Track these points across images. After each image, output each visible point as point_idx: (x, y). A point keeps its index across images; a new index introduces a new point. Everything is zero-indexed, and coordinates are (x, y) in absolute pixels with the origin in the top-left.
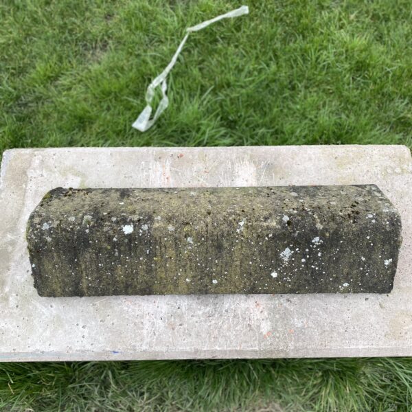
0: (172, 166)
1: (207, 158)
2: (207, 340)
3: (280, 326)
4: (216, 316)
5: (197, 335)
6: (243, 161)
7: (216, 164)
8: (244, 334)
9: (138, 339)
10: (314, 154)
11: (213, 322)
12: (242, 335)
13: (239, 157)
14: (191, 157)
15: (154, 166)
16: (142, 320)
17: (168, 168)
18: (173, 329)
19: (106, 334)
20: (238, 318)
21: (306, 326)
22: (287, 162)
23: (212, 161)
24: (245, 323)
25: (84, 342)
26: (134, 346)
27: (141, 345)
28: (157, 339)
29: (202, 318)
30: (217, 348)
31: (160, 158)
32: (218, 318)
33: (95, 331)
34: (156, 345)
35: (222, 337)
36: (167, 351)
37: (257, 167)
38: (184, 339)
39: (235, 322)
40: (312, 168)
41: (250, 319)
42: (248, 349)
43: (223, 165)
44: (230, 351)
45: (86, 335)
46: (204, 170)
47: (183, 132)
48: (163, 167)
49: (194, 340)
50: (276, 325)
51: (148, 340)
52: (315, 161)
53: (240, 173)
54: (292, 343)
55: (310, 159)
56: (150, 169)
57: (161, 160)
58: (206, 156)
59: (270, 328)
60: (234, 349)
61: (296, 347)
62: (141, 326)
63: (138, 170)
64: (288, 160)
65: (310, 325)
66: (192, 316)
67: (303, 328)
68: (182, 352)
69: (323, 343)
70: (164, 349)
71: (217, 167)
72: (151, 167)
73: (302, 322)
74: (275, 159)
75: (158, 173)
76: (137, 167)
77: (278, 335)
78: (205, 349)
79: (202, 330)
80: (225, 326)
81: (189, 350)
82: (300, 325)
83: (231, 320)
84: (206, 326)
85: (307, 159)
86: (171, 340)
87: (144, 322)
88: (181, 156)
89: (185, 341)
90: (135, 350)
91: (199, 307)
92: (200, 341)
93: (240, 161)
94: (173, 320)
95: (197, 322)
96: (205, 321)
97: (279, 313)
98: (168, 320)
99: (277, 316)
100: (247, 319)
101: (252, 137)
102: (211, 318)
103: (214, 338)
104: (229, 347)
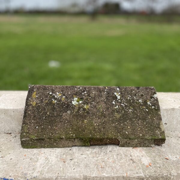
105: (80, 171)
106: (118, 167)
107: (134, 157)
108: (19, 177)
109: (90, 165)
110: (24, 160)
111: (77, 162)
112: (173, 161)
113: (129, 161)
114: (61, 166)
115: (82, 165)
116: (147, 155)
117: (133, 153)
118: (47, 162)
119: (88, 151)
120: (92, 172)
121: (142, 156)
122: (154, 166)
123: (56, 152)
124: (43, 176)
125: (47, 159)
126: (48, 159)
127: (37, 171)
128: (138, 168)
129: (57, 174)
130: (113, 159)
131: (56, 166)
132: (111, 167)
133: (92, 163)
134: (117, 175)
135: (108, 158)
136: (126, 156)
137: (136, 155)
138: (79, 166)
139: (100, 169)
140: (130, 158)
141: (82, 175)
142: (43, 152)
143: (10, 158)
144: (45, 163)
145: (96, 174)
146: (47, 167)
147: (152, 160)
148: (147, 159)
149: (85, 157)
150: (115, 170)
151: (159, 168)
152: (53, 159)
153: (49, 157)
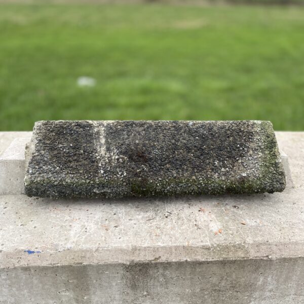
2: (148, 238)
3: (232, 225)
4: (157, 219)
5: (136, 234)
8: (192, 232)
9: (63, 238)
11: (155, 223)
12: (189, 233)
16: (71, 224)
18: (107, 230)
19: (23, 236)
20: (183, 220)
21: (261, 225)
24: (191, 223)
26: (56, 245)
27: (66, 244)
28: (86, 238)
29: (141, 221)
30: (160, 244)
32: (159, 221)
33: (11, 233)
34: (84, 243)
35: (165, 235)
36: (98, 249)
38: (120, 238)
39: (179, 223)
41: (196, 221)
49: (131, 238)
50: (227, 224)
51: (75, 240)
54: (250, 238)
59: (220, 227)
60: (181, 244)
61: (255, 241)
62: (69, 228)
65: (265, 224)
66: (130, 220)
67: (258, 226)
69: (286, 237)
70: (94, 247)
73: (256, 222)
77: (231, 232)
78: (146, 245)
79: (141, 230)
80: (169, 227)
82: (253, 224)
83: (174, 222)
84: (146, 227)
86: (103, 238)
87: (73, 225)
89: (121, 240)
90: (57, 249)
91: (138, 213)
92: (139, 239)
94: (107, 223)
95: (135, 224)
96: (145, 224)
97: (228, 216)
98: (102, 223)
99: (226, 218)
100: (193, 221)
102: (152, 221)
103: (156, 236)
104: (175, 243)
105: (127, 240)
106: (178, 235)
107: (199, 222)
108: (48, 248)
109: (141, 233)
110: (53, 229)
111: (124, 230)
112: (251, 226)
113: (193, 226)
114: (103, 235)
115: (130, 233)
116: (218, 220)
117: (198, 217)
118: (83, 230)
119: (139, 215)
120: (143, 241)
121: (211, 221)
122: (225, 232)
123: (95, 217)
124: (80, 247)
126: (84, 226)
127: (71, 241)
128: (204, 235)
129: (98, 244)
130: (172, 224)
131: (96, 235)
132: (169, 234)
133: (143, 230)
134: (175, 245)
135: (165, 224)
136: (189, 220)
137: (202, 220)
138: (126, 234)
139: (154, 237)
140: (195, 223)
141: (130, 245)
142: (78, 218)
143: (34, 226)
144: (81, 231)
145: (148, 244)
146: (84, 237)
147: (223, 226)
148: (216, 224)
149: (135, 222)
150: (173, 238)
151: (231, 236)
152: (92, 227)
153: (86, 224)
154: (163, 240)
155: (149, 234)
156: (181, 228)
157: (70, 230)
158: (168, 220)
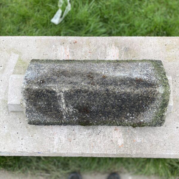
0: (70, 48)
1: (91, 44)
2: (88, 148)
3: (129, 142)
4: (94, 135)
5: (83, 145)
6: (112, 46)
7: (96, 47)
8: (109, 145)
9: (51, 146)
10: (153, 42)
11: (92, 138)
12: (107, 146)
13: (109, 44)
14: (81, 43)
15: (60, 48)
16: (53, 136)
17: (68, 49)
18: (70, 141)
19: (34, 143)
20: (106, 137)
21: (142, 142)
22: (137, 47)
23: (93, 46)
24: (109, 139)
25: (22, 147)
26: (49, 150)
27: (53, 150)
28: (61, 147)
29: (86, 136)
30: (94, 152)
31: (63, 43)
32: (95, 136)
33: (28, 142)
34: (61, 150)
35: (97, 147)
36: (67, 153)
37: (119, 50)
38: (76, 147)
39: (104, 139)
40: (152, 51)
41: (112, 137)
42: (110, 153)
43: (100, 48)
44: (101, 154)
45: (24, 143)
46: (89, 51)
47: (79, 25)
48: (65, 49)
49: (81, 148)
50: (126, 141)
52: (153, 46)
53: (109, 53)
54: (135, 151)
55: (151, 45)
56: (58, 50)
57: (64, 44)
58: (90, 42)
59: (123, 142)
60: (103, 153)
61: (136, 153)
62: (53, 139)
63: (51, 51)
64: (138, 45)
65: (145, 141)
66: (81, 135)
67: (141, 143)
68: (75, 154)
69: (152, 151)
70: (65, 152)
71: (96, 50)
72: (58, 49)
73: (141, 140)
74: (130, 45)
75: (62, 53)
76: (50, 49)
77: (127, 146)
78: (87, 153)
79: (86, 142)
80: (99, 141)
81: (79, 153)
82: (139, 141)
83: (102, 137)
84: (88, 141)
85: (149, 45)
86: (69, 147)
87: (55, 138)
88: (76, 42)
89: (77, 148)
90: (50, 152)
91: (84, 130)
92: (85, 148)
93: (110, 46)
94: (70, 136)
95: (83, 138)
96: (88, 138)
97: (128, 134)
98: (68, 137)
99: (127, 136)
100: (111, 137)
101: (117, 28)
102: (91, 136)
103: (92, 147)
104: (100, 152)
105: (80, 149)
106: (102, 147)
109: (85, 145)
110: (46, 139)
111: (78, 142)
112: (138, 143)
113: (110, 141)
114: (69, 145)
115: (81, 144)
116: (123, 137)
117: (114, 135)
118: (59, 141)
119: (85, 131)
120: (86, 150)
121: (119, 138)
122: (124, 146)
123: (64, 132)
124: (59, 152)
125: (59, 138)
127: (55, 148)
128: (114, 148)
129: (67, 151)
130: (100, 139)
131: (65, 145)
132: (98, 146)
133: (87, 142)
134: (101, 153)
135: (97, 139)
136: (109, 137)
137: (115, 137)
138: (79, 145)
139: (91, 148)
140: (111, 139)
141: (81, 152)
142: (56, 132)
143: (37, 137)
146: (60, 146)
147: (124, 142)
148: (121, 141)
149: (83, 137)
150: (100, 149)
151: (126, 148)
152: (63, 139)
153: (60, 137)
154: (95, 150)
155: (89, 145)
156: (105, 142)
157: (54, 141)
158: (99, 136)
